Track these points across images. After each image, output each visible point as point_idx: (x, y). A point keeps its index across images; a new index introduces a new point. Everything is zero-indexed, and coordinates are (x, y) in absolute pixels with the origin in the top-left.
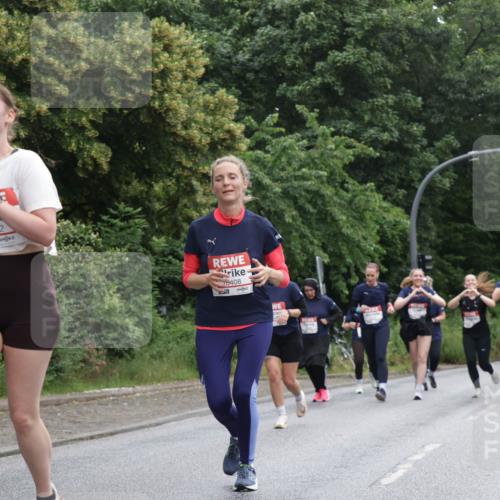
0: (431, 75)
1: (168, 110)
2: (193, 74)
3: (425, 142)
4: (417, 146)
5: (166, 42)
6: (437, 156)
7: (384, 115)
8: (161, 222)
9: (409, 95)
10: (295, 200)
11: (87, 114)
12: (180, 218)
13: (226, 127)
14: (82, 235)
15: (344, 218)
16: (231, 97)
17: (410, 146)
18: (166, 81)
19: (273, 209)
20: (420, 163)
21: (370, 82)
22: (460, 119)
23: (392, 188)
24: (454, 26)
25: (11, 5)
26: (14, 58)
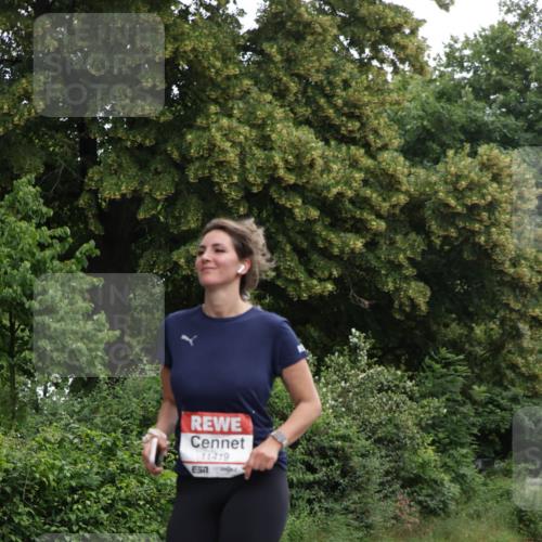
1: (495, 245)
5: (495, 171)
8: (482, 369)
11: (404, 251)
12: (503, 365)
14: (397, 383)
18: (494, 214)
25: (328, 135)
26: (329, 191)
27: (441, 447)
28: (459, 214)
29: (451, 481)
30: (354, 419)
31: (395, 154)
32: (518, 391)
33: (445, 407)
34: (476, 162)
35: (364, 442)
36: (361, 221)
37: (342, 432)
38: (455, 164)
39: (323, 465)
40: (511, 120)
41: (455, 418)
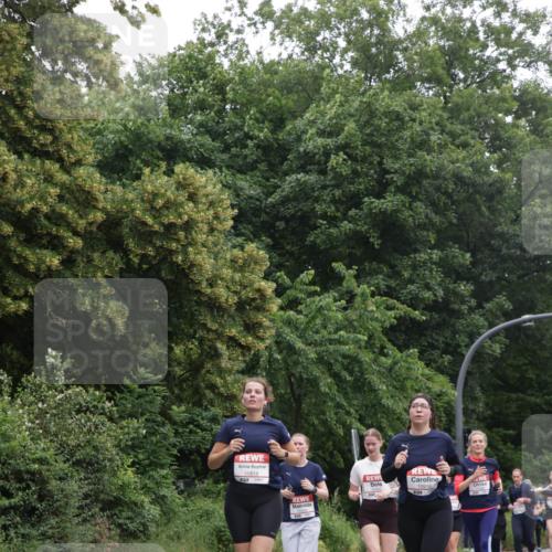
0: (482, 230)
1: (192, 265)
2: (219, 227)
3: (473, 302)
4: (464, 308)
5: (192, 190)
6: (486, 319)
7: (427, 272)
8: (182, 389)
9: (456, 251)
10: (329, 366)
11: (102, 269)
12: (202, 385)
13: (256, 286)
14: (95, 403)
15: (385, 388)
16: (261, 252)
17: (456, 307)
18: (191, 234)
19: (305, 376)
20: (468, 326)
21: (412, 235)
22: (514, 278)
23: (436, 353)
24: (508, 176)
25: (20, 148)
26: (23, 206)
27: (141, 469)
28: (156, 232)
29: (151, 503)
30: (51, 441)
31: (92, 169)
32: (217, 411)
33: (145, 428)
34: (172, 181)
35: (62, 465)
36: (57, 237)
37: (39, 454)
38: (152, 182)
39: (19, 489)
40: (207, 140)
41: (154, 439)
